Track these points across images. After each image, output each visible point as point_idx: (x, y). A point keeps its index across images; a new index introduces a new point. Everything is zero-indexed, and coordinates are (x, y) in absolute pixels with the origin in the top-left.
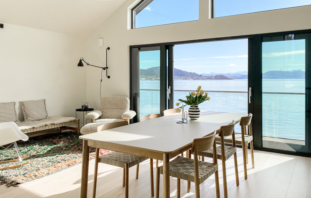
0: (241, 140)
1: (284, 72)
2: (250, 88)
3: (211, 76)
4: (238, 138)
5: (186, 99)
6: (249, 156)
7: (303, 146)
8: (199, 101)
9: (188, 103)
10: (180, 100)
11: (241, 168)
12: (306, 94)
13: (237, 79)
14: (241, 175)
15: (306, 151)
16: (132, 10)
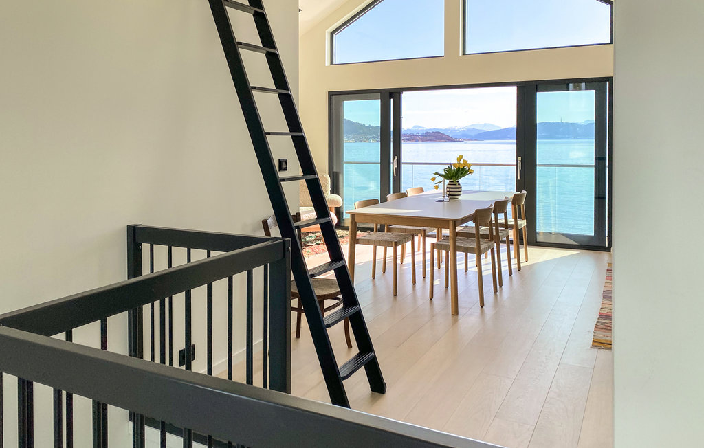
0: (513, 223)
1: (567, 124)
2: (520, 158)
3: (415, 133)
4: (511, 221)
5: (443, 173)
6: (522, 251)
7: (591, 237)
8: (462, 174)
9: (446, 177)
10: (437, 174)
11: (514, 261)
12: (595, 166)
13: (469, 140)
14: (514, 266)
15: (596, 244)
16: (332, 34)
